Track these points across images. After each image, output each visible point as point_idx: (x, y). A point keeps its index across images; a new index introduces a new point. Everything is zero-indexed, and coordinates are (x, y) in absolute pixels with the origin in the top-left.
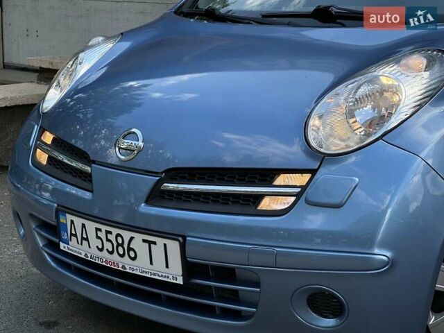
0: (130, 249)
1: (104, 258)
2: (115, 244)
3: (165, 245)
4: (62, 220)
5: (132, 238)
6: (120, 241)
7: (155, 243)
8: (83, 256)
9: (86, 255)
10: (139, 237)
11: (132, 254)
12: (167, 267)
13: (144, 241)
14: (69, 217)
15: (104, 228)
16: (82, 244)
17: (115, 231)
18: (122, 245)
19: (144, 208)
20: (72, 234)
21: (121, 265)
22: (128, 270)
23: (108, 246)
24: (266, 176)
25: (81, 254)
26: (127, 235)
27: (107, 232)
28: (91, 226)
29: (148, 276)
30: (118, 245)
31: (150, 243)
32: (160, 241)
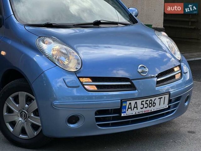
8: (134, 114)
9: (136, 113)
17: (149, 99)
18: (151, 103)
22: (153, 111)
23: (146, 106)
25: (133, 114)
29: (159, 109)
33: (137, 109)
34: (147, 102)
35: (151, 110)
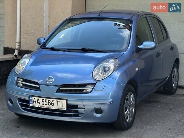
0: (52, 103)
1: (44, 106)
2: (48, 102)
3: (62, 101)
4: (31, 98)
5: (53, 101)
6: (49, 101)
7: (59, 101)
8: (37, 106)
9: (39, 106)
10: (55, 100)
11: (53, 104)
12: (62, 106)
13: (56, 101)
14: (33, 98)
15: (45, 99)
16: (37, 104)
18: (50, 103)
19: (55, 94)
20: (34, 102)
21: (49, 107)
22: (51, 108)
24: (85, 85)
26: (51, 100)
27: (45, 100)
28: (40, 99)
30: (49, 103)
31: (58, 101)
32: (61, 101)
33: (40, 104)
34: (46, 101)
35: (50, 108)
